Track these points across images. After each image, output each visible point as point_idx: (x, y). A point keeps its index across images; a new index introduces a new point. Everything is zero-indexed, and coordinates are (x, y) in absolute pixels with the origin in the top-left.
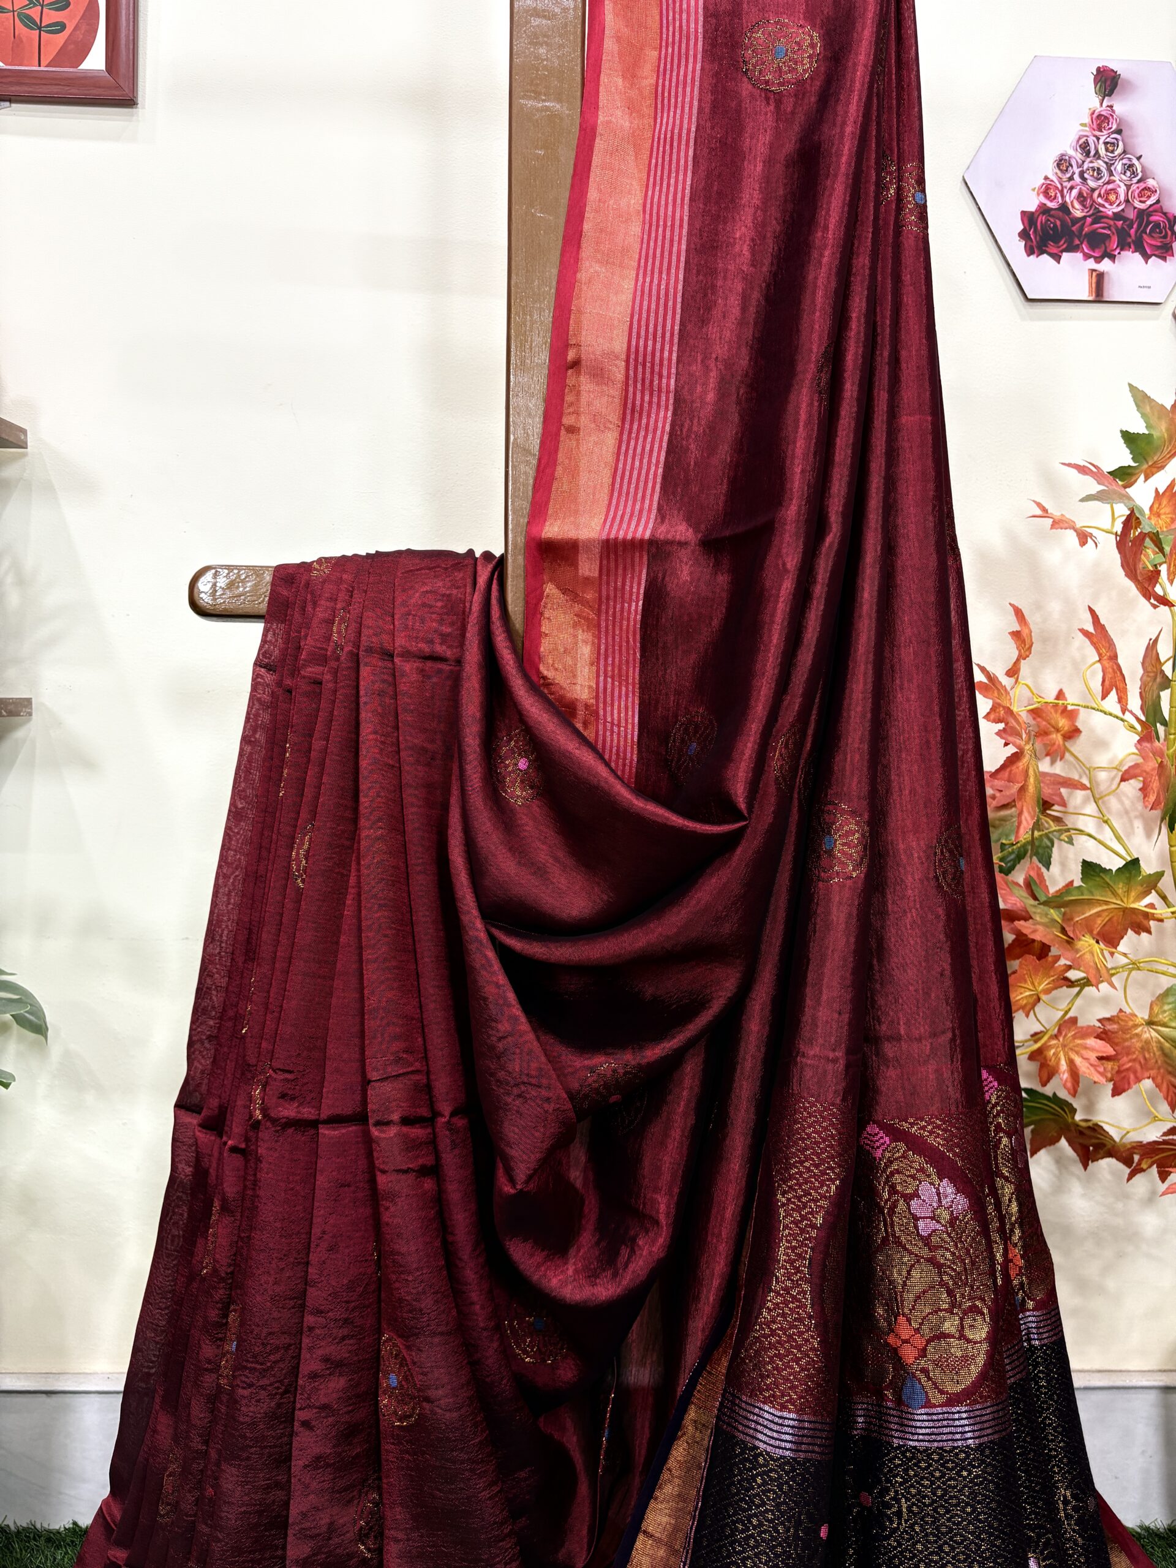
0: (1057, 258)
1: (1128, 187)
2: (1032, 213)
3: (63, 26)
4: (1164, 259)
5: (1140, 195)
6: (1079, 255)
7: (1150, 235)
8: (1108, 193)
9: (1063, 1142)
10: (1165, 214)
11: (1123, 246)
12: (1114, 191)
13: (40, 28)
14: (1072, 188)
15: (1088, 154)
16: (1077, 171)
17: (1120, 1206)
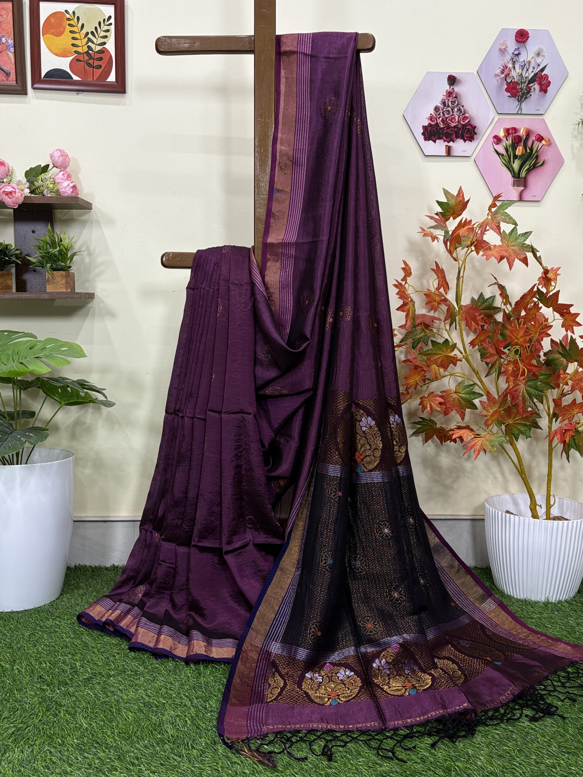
0: (435, 142)
1: (459, 117)
2: (426, 126)
3: (101, 66)
4: (471, 141)
5: (463, 119)
6: (442, 141)
7: (466, 133)
8: (452, 119)
9: (435, 436)
10: (472, 126)
11: (457, 137)
12: (454, 118)
13: (93, 67)
14: (440, 118)
15: (445, 106)
16: (442, 112)
17: (458, 460)
